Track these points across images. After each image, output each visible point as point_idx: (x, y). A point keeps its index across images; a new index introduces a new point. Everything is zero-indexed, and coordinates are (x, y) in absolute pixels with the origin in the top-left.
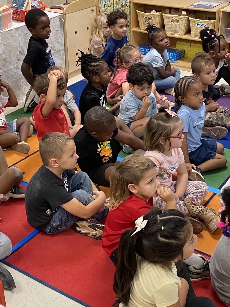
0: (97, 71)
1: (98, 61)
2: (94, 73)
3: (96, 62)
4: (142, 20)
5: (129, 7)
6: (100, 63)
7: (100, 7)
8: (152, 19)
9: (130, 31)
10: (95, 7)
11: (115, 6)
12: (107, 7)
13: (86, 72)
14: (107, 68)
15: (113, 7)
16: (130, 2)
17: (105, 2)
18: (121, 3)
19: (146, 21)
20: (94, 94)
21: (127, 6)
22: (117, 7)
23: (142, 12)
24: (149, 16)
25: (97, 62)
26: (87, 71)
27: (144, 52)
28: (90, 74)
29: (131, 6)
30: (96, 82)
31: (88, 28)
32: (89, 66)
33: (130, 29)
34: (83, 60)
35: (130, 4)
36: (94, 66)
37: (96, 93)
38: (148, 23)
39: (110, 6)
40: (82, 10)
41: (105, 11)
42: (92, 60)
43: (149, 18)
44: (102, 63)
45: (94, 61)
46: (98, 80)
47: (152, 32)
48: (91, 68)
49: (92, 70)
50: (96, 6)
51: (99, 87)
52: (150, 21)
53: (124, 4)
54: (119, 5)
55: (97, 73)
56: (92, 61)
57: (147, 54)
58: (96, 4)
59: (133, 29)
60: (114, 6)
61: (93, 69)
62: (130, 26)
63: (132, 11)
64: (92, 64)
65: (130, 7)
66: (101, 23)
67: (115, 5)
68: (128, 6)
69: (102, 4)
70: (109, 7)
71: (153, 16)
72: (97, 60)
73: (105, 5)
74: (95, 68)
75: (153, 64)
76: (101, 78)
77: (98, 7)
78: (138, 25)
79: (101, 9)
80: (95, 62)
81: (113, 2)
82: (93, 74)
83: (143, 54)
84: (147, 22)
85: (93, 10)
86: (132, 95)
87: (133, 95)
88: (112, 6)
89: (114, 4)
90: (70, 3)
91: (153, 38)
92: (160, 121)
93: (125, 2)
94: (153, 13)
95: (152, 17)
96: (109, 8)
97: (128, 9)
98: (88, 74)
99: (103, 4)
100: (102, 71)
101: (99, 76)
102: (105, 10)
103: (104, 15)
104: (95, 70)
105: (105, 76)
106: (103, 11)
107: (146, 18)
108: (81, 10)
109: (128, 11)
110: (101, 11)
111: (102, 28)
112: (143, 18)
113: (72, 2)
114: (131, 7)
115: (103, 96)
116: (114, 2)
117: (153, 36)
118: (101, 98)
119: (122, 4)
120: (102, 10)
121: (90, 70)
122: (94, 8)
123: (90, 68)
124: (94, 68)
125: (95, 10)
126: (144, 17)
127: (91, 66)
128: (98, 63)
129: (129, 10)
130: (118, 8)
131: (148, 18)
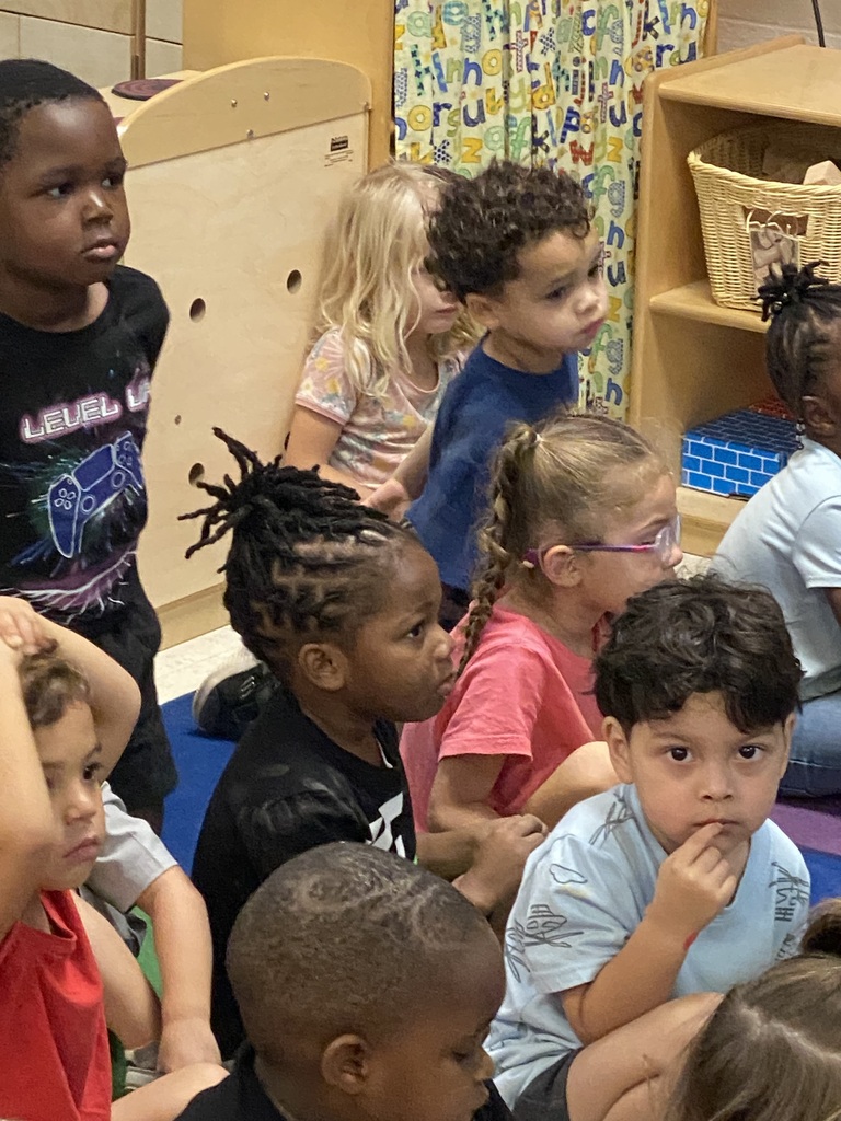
0: (331, 609)
1: (352, 531)
2: (312, 622)
3: (342, 532)
4: (728, 235)
5: (628, 125)
6: (369, 551)
7: (402, 124)
8: (811, 225)
9: (631, 307)
10: (361, 121)
11: (521, 116)
12: (456, 124)
13: (257, 606)
14: (421, 594)
15: (501, 122)
16: (637, 95)
17: (443, 88)
18: (568, 100)
19: (764, 242)
20: (320, 786)
21: (616, 123)
22: (534, 129)
23: (736, 175)
24: (784, 203)
25: (343, 541)
26: (259, 600)
27: (743, 476)
28: (277, 622)
29: (649, 118)
30: (324, 690)
31: (294, 278)
32: (276, 565)
33: (632, 291)
34: (241, 512)
35: (638, 109)
36: (315, 566)
37: (337, 778)
38: (780, 260)
39: (481, 117)
40: (257, 143)
41: (441, 153)
42: (309, 521)
43: (790, 220)
44: (382, 550)
45: (322, 530)
46: (340, 676)
47: (805, 318)
48: (292, 581)
49: (294, 592)
50: (370, 112)
51: (357, 738)
52: (793, 246)
53: (587, 107)
54: (553, 108)
55: (329, 625)
56: (308, 528)
57: (764, 493)
58: (373, 94)
59: (653, 299)
60: (508, 118)
61: (306, 591)
62: (633, 270)
63: (653, 163)
64: (303, 548)
65: (637, 132)
66: (399, 233)
67: (518, 110)
68: (623, 120)
69: (419, 100)
70: (470, 123)
71: (821, 206)
72: (348, 523)
73: (438, 107)
74: (320, 584)
75: (804, 564)
76: (361, 667)
77: (382, 118)
78: (696, 270)
79: (407, 140)
80: (328, 538)
81: (506, 85)
82: (299, 626)
83: (733, 495)
84: (773, 252)
85: (339, 145)
86: (619, 821)
87: (631, 823)
88: (495, 120)
89: (515, 102)
90: (162, 85)
91: (820, 358)
92: (795, 1026)
93: (598, 91)
94: (823, 182)
95: (813, 214)
96: (469, 132)
97: (618, 144)
98: (267, 621)
99: (428, 101)
100: (369, 612)
101: (349, 646)
102: (438, 142)
103: (418, 174)
104: (320, 596)
105: (401, 651)
106: (426, 149)
107: (760, 216)
108: (251, 137)
109: (618, 159)
110: (409, 151)
111: (400, 275)
112: (739, 215)
113: (190, 77)
114: (648, 125)
115: (392, 808)
116: (514, 88)
117: (817, 348)
118: (374, 827)
119: (579, 102)
120: (419, 141)
121: (282, 591)
122: (356, 129)
123: (279, 579)
124: (313, 580)
125: (357, 144)
126: (746, 211)
127: (291, 561)
128: (348, 547)
129: (626, 154)
130: (540, 134)
131: (783, 221)
